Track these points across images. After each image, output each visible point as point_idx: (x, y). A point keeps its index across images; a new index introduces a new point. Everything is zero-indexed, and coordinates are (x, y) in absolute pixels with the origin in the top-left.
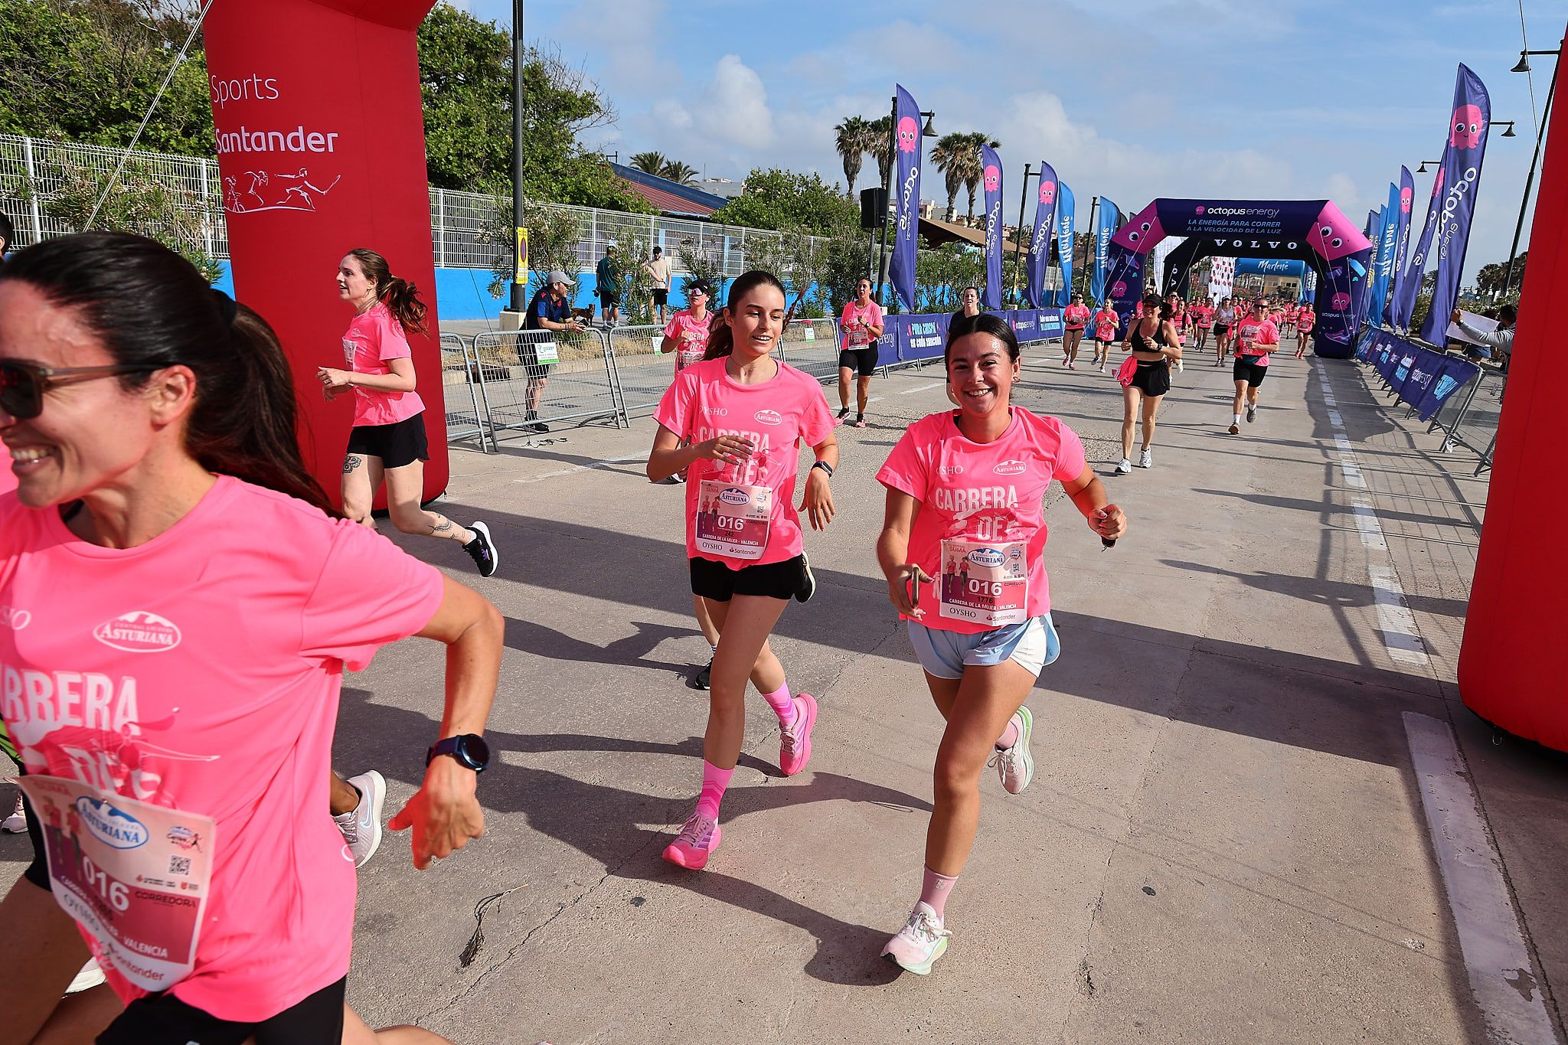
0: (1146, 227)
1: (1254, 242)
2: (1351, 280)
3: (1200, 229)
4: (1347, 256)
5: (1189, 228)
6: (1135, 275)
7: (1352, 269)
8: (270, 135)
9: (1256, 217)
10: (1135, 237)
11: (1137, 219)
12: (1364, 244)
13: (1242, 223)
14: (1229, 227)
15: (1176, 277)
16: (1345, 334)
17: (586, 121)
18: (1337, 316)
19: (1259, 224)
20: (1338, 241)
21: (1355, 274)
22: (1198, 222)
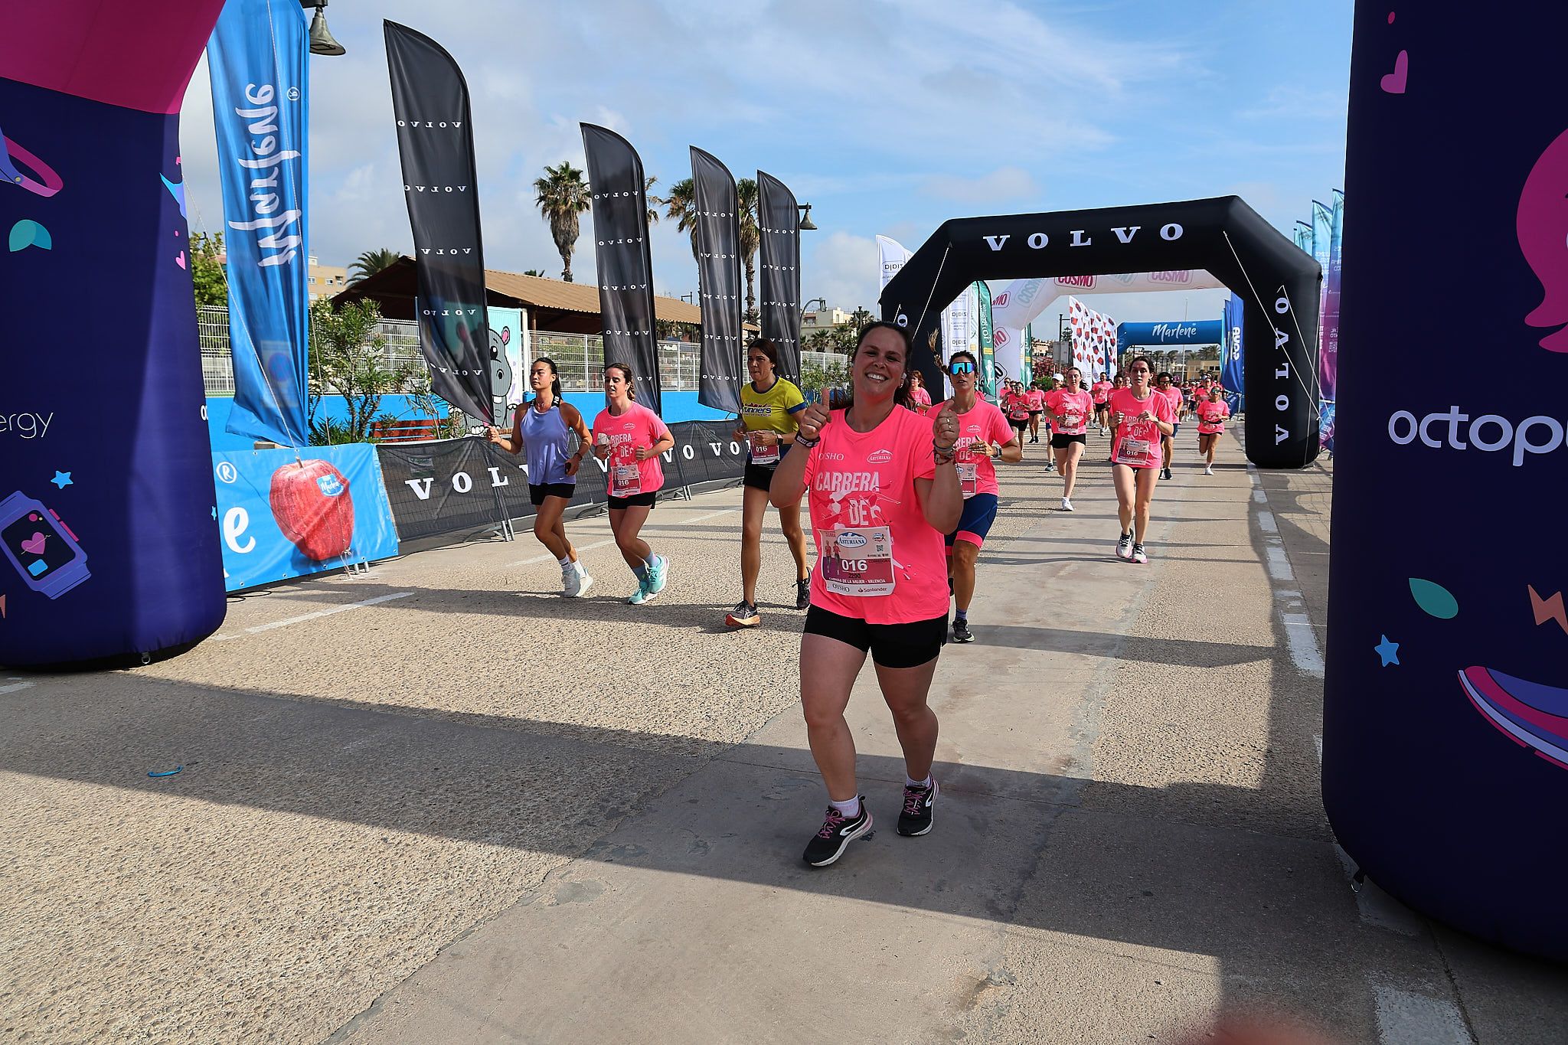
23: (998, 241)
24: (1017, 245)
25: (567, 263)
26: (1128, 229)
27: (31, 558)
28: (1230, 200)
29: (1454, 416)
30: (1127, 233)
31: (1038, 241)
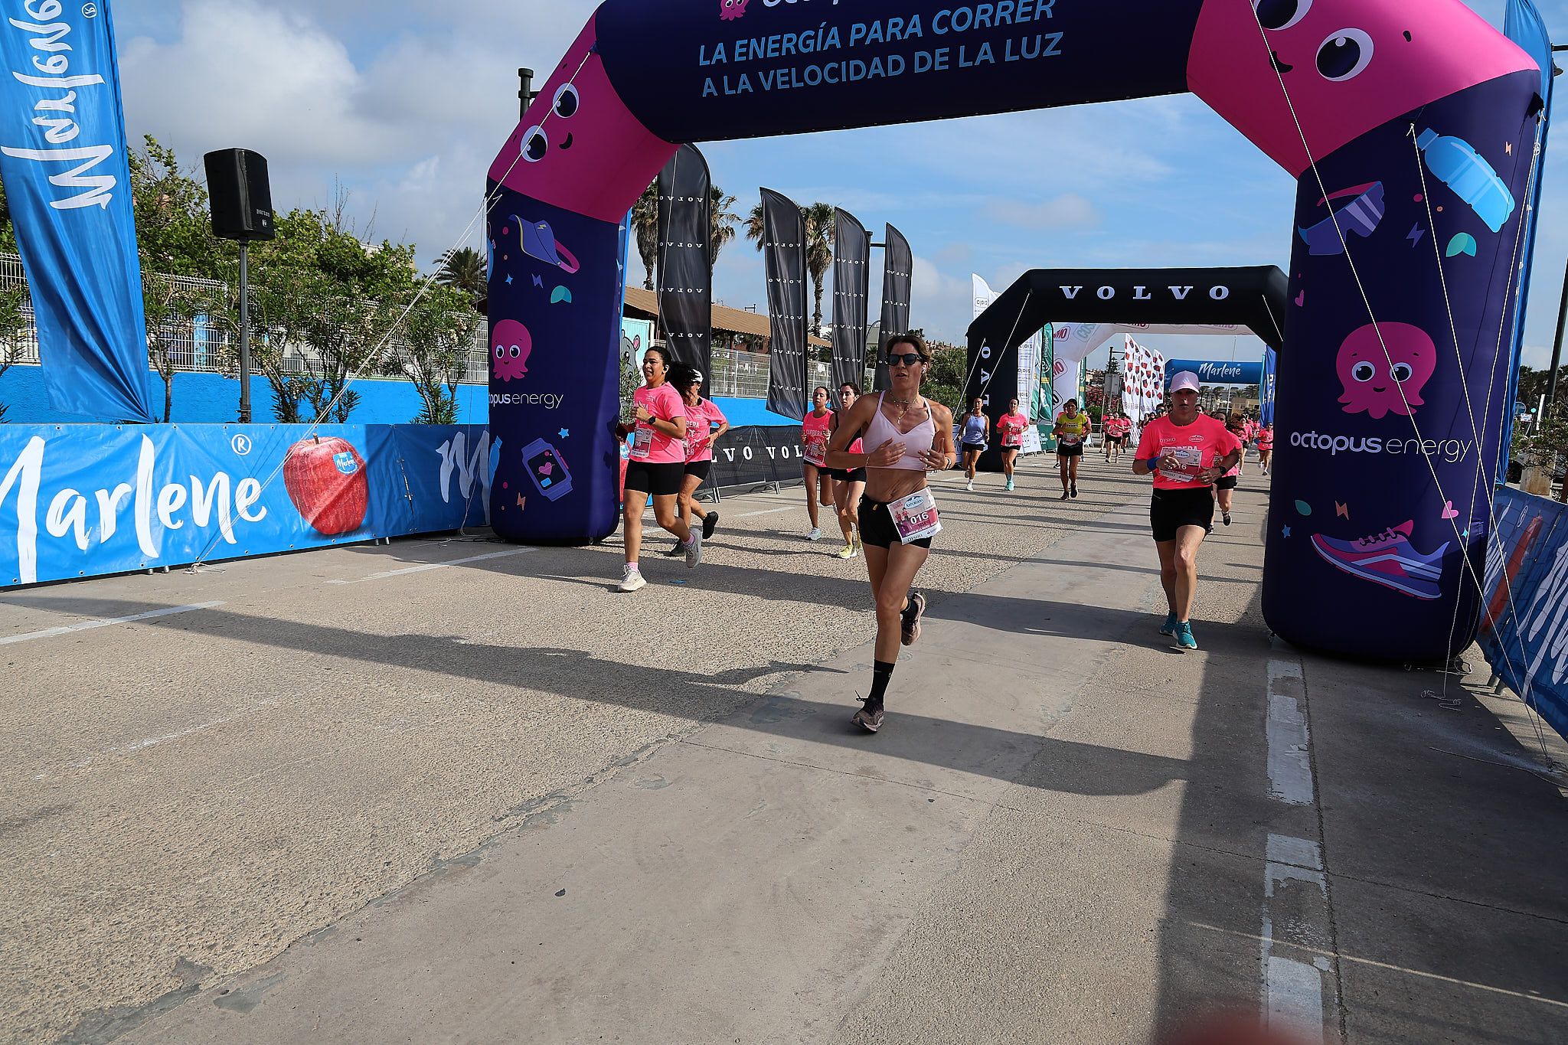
1: (1139, 289)
2: (1443, 251)
3: (744, 83)
4: (1404, 121)
5: (709, 87)
6: (560, 294)
7: (1443, 193)
14: (844, 53)
16: (1420, 545)
18: (1371, 445)
19: (962, 19)
20: (1352, 47)
21: (1458, 215)
22: (730, 52)
23: (1072, 290)
24: (1088, 294)
25: (649, 272)
26: (1183, 287)
27: (544, 476)
28: (1271, 269)
29: (1313, 435)
30: (1182, 291)
31: (1106, 293)
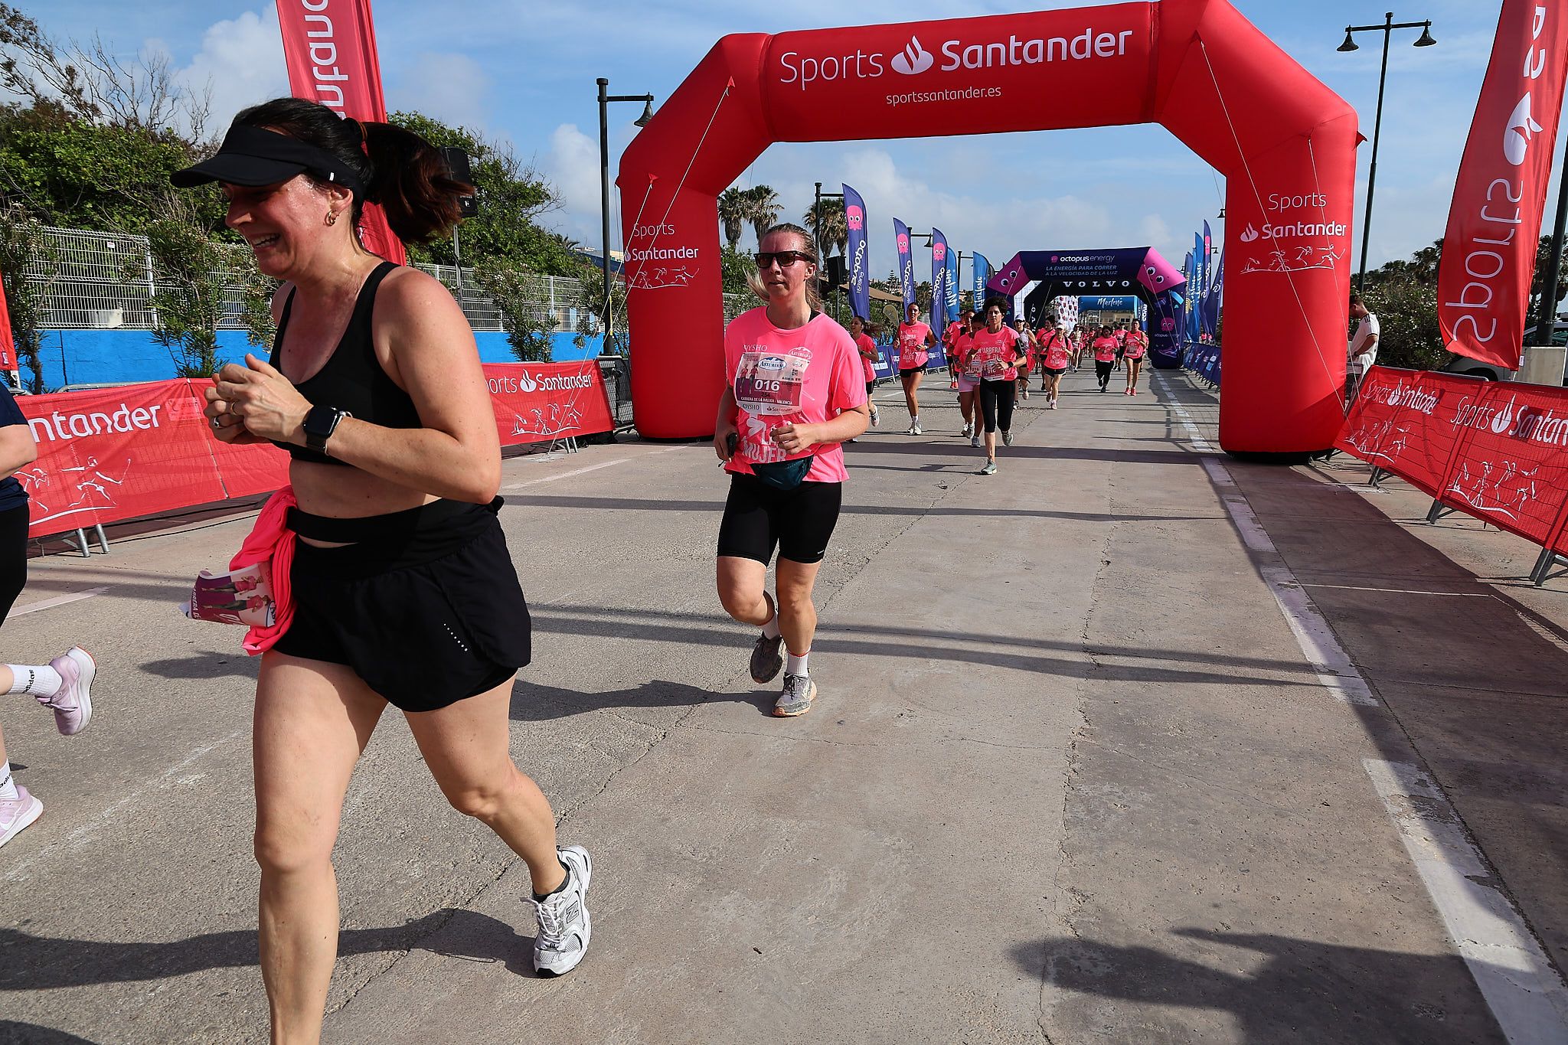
0: (1014, 274)
1: (1095, 283)
2: (1174, 308)
3: (1052, 274)
4: (1168, 289)
5: (1047, 274)
7: (1173, 299)
8: (669, 251)
9: (1097, 263)
10: (1005, 282)
11: (1007, 268)
12: (1180, 279)
13: (1088, 267)
14: (1078, 271)
15: (1035, 315)
16: (1174, 350)
17: (539, 207)
18: (1166, 335)
19: (1097, 268)
20: (1161, 278)
21: (1176, 302)
22: (1051, 268)
24: (1075, 285)
